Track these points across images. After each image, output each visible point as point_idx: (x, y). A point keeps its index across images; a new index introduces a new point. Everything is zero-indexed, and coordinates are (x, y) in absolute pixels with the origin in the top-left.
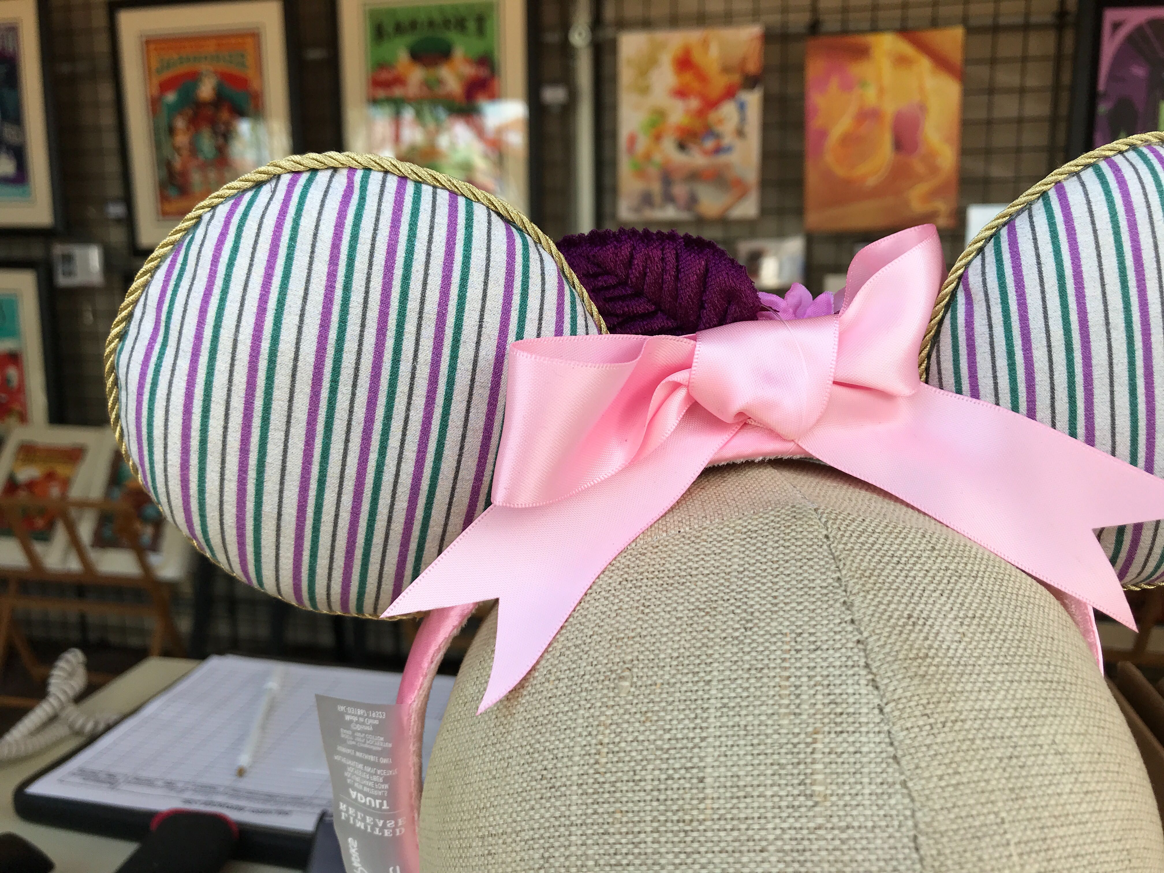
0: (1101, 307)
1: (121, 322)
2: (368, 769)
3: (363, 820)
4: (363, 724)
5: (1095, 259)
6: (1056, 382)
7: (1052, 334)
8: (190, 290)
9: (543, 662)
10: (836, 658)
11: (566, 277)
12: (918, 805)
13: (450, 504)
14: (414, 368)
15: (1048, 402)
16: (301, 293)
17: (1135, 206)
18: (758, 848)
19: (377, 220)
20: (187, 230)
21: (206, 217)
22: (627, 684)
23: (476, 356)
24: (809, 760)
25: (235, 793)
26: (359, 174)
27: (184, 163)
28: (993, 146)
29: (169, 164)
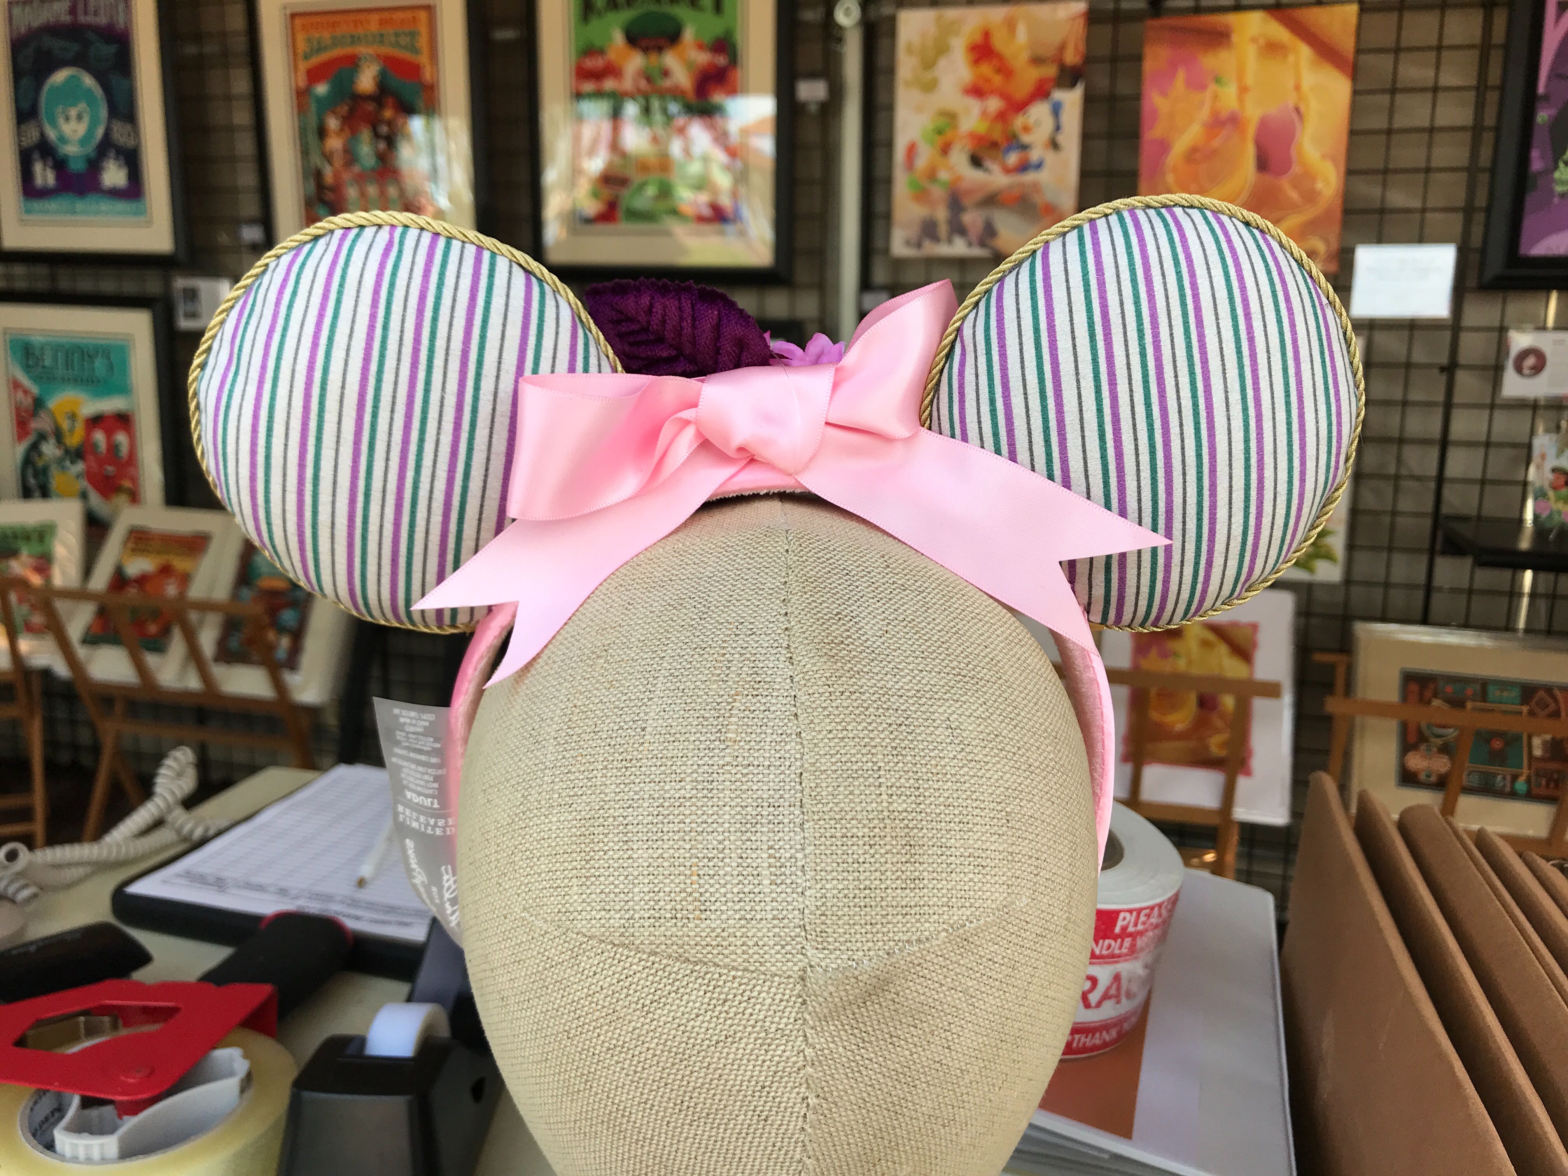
0: (1072, 358)
1: (202, 353)
2: (421, 769)
3: (417, 820)
4: (415, 725)
5: (1068, 314)
6: (1032, 427)
7: (1028, 383)
8: (257, 327)
9: (546, 651)
10: (765, 641)
11: (581, 321)
12: (806, 750)
13: (480, 520)
14: (443, 398)
15: (1027, 445)
16: (348, 332)
17: (1105, 266)
18: (678, 779)
19: (412, 270)
20: (257, 276)
21: (272, 266)
22: (602, 661)
23: (496, 388)
24: (727, 715)
25: (354, 903)
26: (399, 230)
27: (336, 175)
28: (1391, 166)
29: (318, 175)
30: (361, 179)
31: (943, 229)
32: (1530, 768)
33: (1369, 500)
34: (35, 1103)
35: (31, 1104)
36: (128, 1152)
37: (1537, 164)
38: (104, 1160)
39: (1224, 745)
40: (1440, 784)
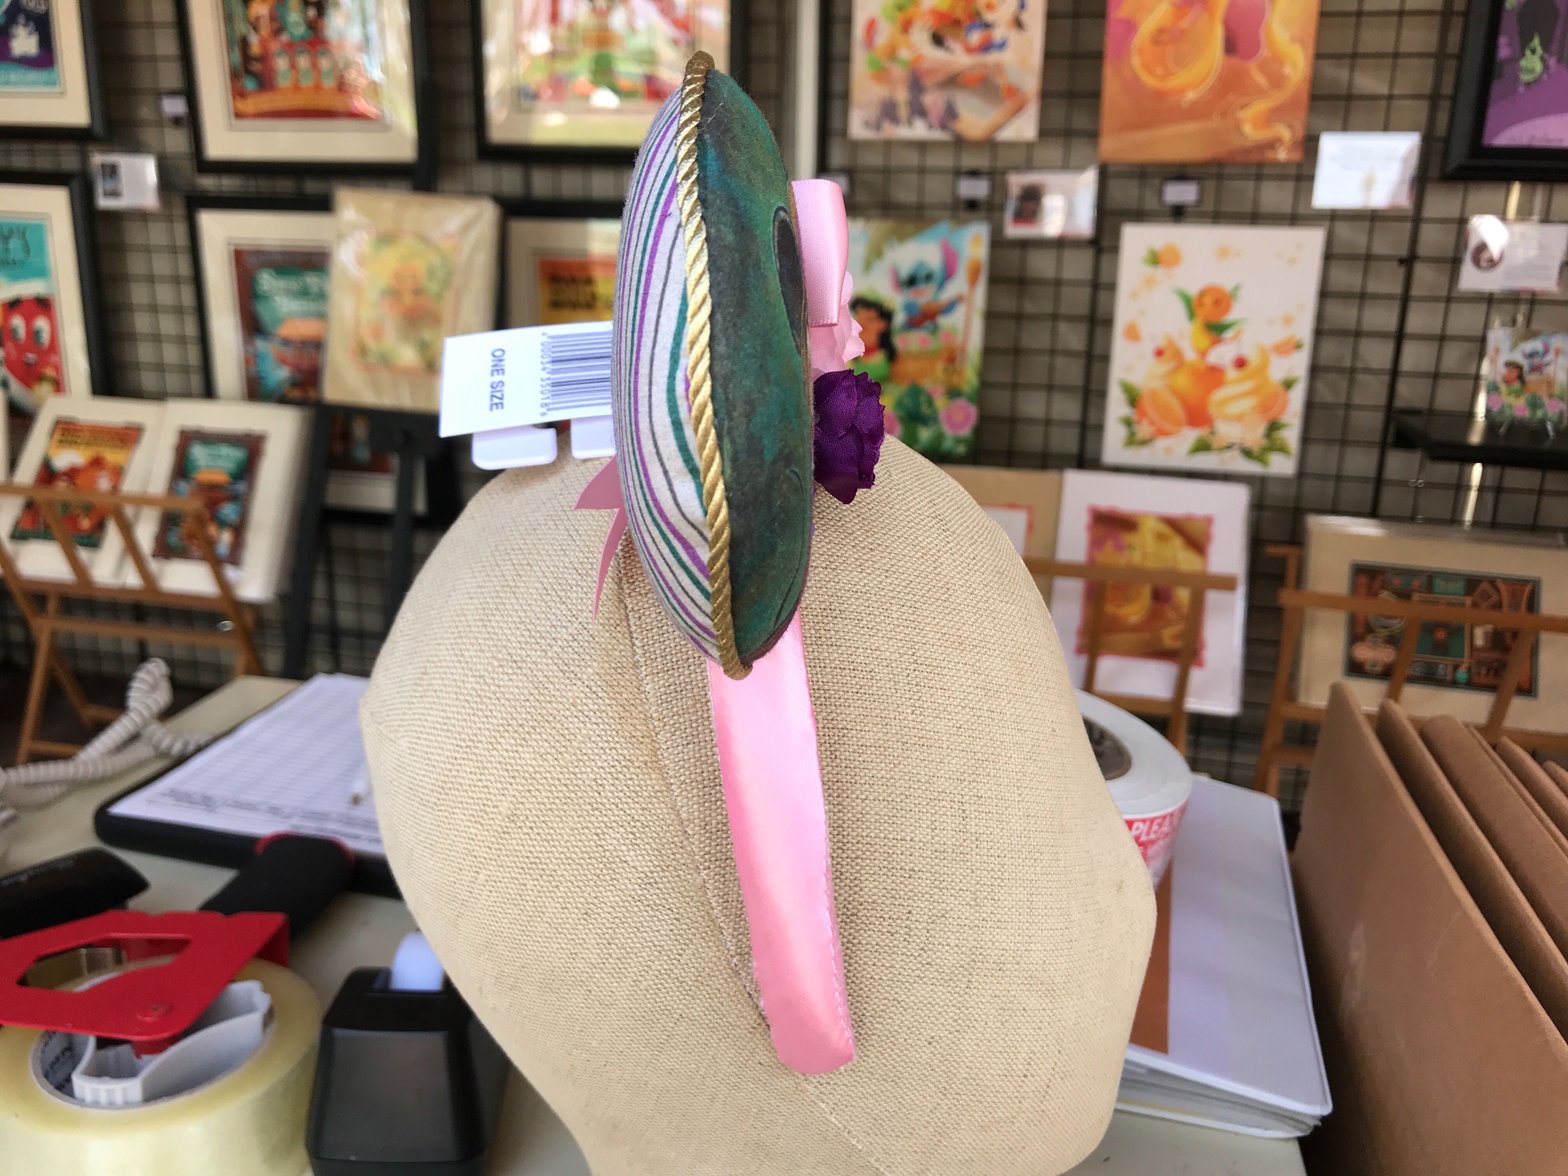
27: (264, 43)
28: (1361, 50)
29: (244, 44)
30: (291, 48)
31: (903, 111)
32: (1471, 657)
33: (1325, 394)
34: (46, 1044)
35: (42, 1046)
36: (152, 1095)
37: (1504, 51)
38: (127, 1105)
39: (1177, 637)
40: (1386, 674)
